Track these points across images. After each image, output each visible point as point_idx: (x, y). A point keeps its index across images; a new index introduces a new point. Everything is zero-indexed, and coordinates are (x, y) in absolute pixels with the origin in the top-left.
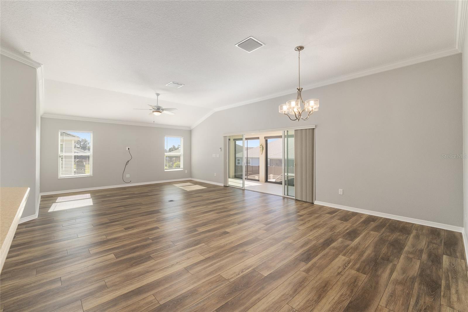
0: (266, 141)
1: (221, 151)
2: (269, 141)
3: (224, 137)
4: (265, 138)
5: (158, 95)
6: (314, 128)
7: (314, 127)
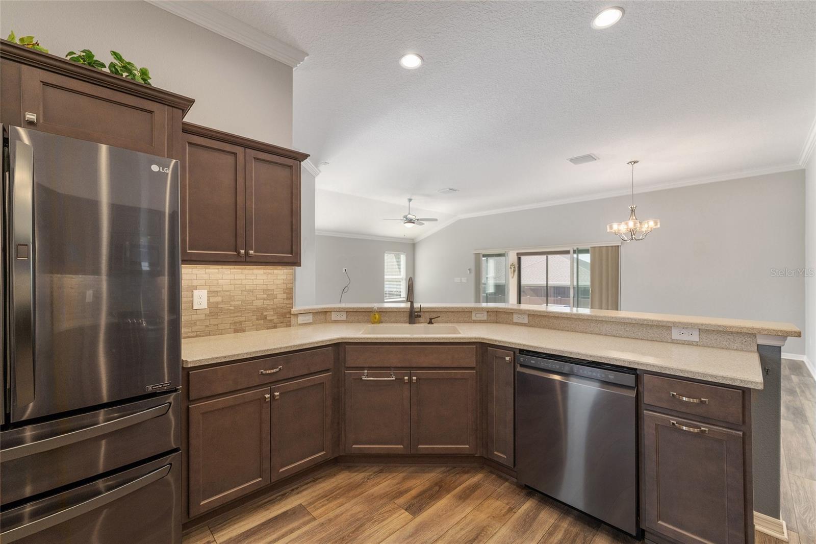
0: (519, 259)
1: (470, 273)
2: (523, 258)
3: (475, 254)
4: (518, 254)
5: (410, 200)
6: (618, 246)
7: (620, 244)
